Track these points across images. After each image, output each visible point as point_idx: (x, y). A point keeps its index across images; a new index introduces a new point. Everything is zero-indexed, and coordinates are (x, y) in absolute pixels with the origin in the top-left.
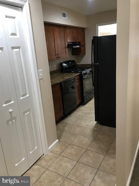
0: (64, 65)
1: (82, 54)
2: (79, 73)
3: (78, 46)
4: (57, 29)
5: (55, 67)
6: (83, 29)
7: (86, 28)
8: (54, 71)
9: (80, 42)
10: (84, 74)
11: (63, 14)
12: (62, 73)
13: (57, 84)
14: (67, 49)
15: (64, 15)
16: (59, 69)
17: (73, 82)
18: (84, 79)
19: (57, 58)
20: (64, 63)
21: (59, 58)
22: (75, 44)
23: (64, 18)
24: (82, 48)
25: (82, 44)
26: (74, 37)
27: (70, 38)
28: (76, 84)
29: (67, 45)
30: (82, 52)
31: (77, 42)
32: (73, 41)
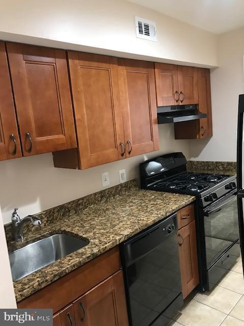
1: (201, 137)
2: (192, 194)
3: (191, 118)
4: (123, 71)
5: (122, 175)
6: (205, 72)
7: (215, 68)
8: (117, 187)
9: (196, 105)
10: (206, 200)
11: (140, 27)
13: (101, 254)
14: (156, 127)
15: (144, 30)
17: (169, 232)
18: (207, 214)
19: (122, 155)
21: (130, 153)
22: (181, 110)
23: (144, 36)
24: (203, 121)
25: (202, 109)
26: (176, 92)
27: (165, 95)
29: (155, 116)
30: (201, 132)
31: (189, 105)
32: (176, 104)
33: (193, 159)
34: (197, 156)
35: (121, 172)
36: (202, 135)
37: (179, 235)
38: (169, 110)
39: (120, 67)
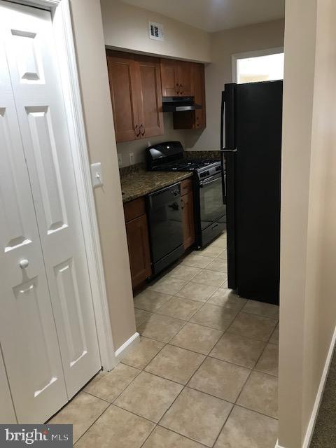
0: (155, 152)
1: (197, 127)
2: (190, 171)
3: (188, 108)
4: (137, 65)
5: (132, 157)
6: (201, 67)
7: (209, 64)
8: (129, 167)
9: (193, 97)
10: (202, 175)
11: (152, 29)
12: (149, 173)
13: (136, 199)
14: (161, 115)
15: (155, 31)
16: (142, 163)
17: (176, 195)
18: (202, 186)
19: (138, 136)
20: (155, 147)
21: (143, 135)
22: (180, 101)
23: (154, 37)
24: (198, 113)
25: (197, 101)
26: (177, 85)
27: (168, 87)
28: (184, 199)
29: (160, 105)
30: (197, 123)
31: (186, 97)
32: (177, 96)
33: (188, 150)
34: (192, 146)
35: (131, 155)
36: (198, 125)
37: (182, 200)
38: (171, 101)
39: (136, 62)
